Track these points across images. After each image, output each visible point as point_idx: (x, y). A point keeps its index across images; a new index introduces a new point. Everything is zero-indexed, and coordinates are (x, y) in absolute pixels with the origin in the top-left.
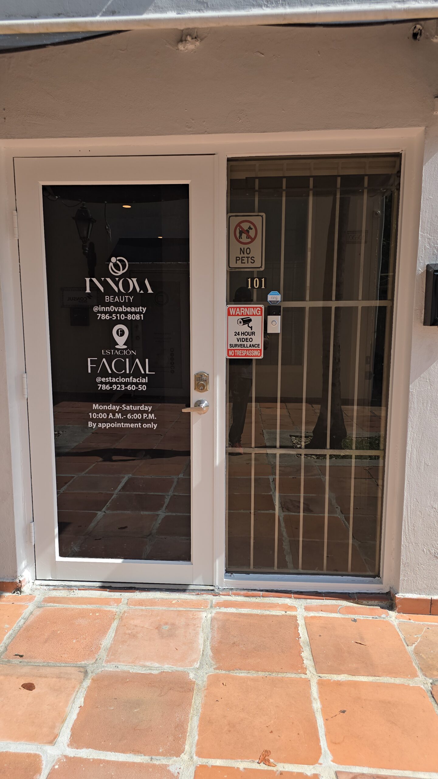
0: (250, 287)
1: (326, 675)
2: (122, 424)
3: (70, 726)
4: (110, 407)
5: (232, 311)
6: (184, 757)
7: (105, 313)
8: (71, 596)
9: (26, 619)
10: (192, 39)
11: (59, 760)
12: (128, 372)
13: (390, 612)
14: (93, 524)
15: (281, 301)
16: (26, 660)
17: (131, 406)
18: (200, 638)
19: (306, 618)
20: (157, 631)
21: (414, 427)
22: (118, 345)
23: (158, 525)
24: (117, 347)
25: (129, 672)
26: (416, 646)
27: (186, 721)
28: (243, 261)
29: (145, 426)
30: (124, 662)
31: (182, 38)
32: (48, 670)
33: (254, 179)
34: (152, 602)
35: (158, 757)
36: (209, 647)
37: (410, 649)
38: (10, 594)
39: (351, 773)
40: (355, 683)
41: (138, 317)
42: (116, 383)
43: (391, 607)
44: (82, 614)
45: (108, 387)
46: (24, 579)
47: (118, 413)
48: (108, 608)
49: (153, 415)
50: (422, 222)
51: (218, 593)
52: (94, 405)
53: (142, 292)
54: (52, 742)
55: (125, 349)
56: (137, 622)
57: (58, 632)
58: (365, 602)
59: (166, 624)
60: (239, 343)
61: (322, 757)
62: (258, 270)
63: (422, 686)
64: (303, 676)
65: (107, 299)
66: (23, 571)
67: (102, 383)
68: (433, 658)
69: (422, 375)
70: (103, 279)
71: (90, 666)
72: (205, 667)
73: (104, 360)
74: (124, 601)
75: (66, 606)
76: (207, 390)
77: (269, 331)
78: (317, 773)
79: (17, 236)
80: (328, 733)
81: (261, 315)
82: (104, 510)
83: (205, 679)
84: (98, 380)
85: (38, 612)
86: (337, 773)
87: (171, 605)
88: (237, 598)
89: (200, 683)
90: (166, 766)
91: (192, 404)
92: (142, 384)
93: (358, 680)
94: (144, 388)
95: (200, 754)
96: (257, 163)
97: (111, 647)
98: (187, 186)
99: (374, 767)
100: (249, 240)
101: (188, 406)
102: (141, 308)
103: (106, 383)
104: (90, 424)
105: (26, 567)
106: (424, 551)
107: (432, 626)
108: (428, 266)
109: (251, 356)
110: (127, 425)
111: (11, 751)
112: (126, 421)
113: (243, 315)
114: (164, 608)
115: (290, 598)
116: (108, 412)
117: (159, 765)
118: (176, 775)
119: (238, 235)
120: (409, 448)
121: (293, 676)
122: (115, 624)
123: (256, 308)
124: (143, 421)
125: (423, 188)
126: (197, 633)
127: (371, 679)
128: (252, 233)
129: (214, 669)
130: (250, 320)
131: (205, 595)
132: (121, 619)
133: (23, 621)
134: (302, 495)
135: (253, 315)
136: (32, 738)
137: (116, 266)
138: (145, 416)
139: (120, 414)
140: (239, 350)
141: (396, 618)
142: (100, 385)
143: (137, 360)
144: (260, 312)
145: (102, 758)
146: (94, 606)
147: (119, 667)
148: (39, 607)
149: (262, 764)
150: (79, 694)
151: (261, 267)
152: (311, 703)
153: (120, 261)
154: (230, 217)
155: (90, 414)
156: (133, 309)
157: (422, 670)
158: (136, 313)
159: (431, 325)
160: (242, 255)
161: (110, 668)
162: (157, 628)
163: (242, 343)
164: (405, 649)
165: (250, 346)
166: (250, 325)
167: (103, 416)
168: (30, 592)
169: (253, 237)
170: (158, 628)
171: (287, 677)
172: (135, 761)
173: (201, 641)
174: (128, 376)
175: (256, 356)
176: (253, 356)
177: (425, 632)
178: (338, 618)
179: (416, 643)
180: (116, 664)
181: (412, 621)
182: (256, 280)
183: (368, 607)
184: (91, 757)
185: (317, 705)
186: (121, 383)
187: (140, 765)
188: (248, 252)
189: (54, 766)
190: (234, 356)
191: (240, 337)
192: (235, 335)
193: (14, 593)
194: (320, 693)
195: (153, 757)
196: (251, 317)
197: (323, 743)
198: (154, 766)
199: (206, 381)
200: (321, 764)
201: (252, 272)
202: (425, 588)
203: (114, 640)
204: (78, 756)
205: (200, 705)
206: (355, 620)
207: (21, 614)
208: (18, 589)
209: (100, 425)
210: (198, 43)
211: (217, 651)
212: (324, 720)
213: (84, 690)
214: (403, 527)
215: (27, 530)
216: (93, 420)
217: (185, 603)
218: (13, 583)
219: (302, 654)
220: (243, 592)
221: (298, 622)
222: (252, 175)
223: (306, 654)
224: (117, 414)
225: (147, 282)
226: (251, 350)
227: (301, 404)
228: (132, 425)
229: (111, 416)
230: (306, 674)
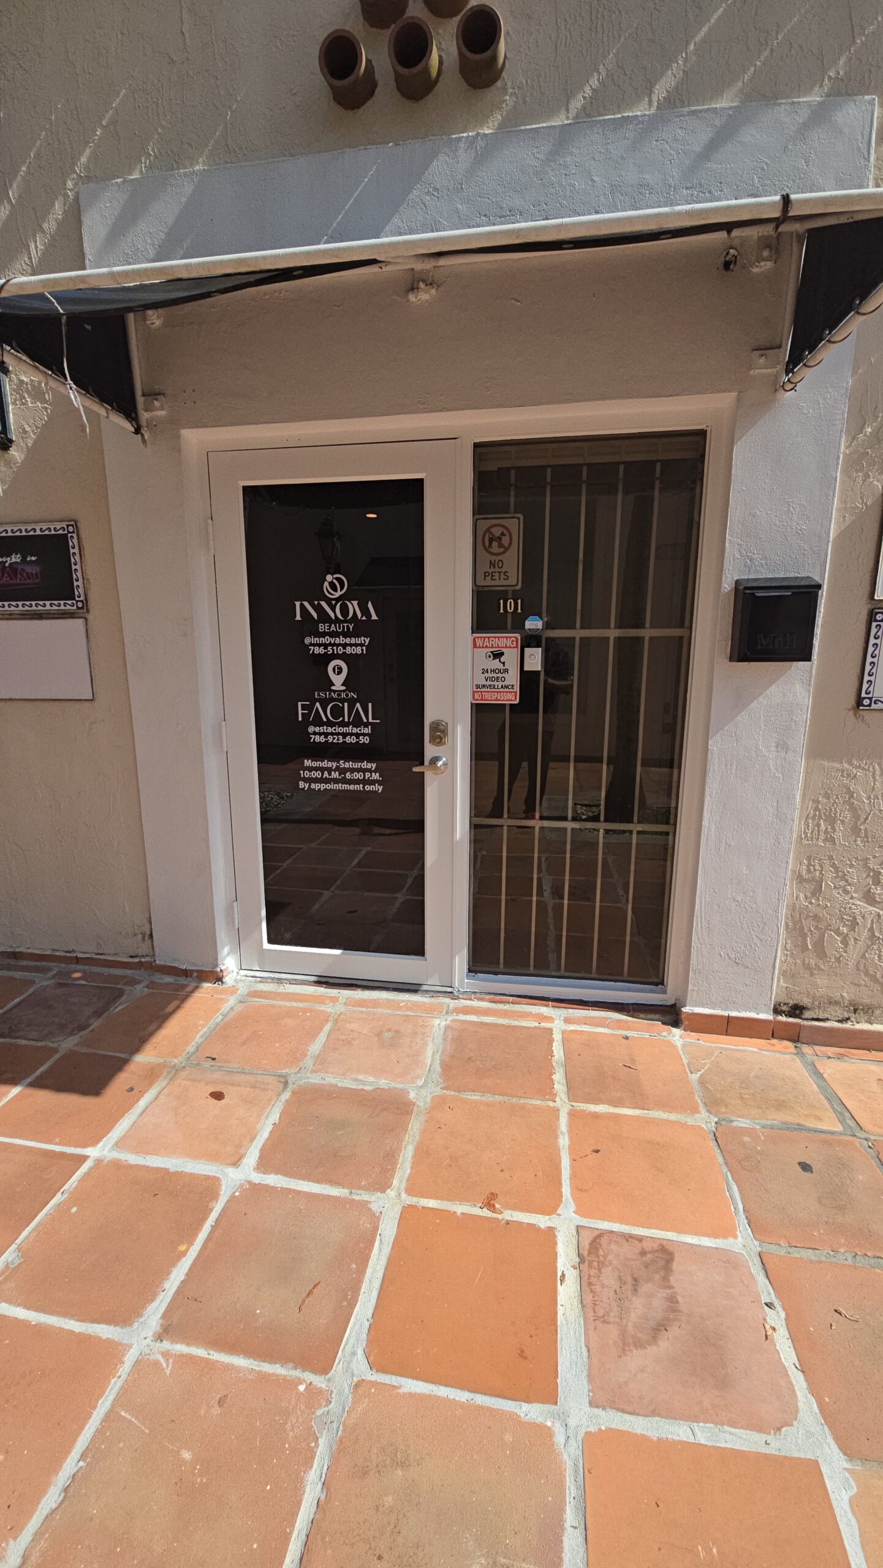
0: (502, 611)
1: (581, 1104)
2: (340, 785)
3: (260, 1145)
4: (326, 764)
5: (479, 642)
6: (391, 1193)
7: (319, 645)
8: (280, 991)
9: (225, 1016)
10: (426, 285)
11: (241, 1186)
12: (346, 720)
13: (675, 1030)
14: (317, 906)
15: (543, 629)
16: (218, 1064)
17: (351, 763)
18: (429, 1050)
19: (564, 1032)
20: (376, 1038)
21: (714, 796)
22: (334, 685)
23: (394, 910)
24: (333, 688)
25: (337, 1086)
26: (701, 1075)
27: (399, 1150)
28: (494, 578)
29: (368, 788)
30: (332, 1073)
31: (413, 285)
32: (243, 1078)
33: (508, 469)
34: (375, 1003)
35: (358, 1192)
36: (438, 1062)
37: (695, 1077)
38: (210, 985)
39: (596, 1229)
40: (617, 1117)
41: (359, 650)
42: (332, 734)
43: (676, 1023)
44: (291, 1013)
45: (322, 739)
46: (227, 968)
47: (335, 770)
48: (322, 1008)
49: (378, 774)
50: (731, 521)
51: (457, 996)
52: (306, 761)
53: (364, 618)
54: (236, 1164)
55: (344, 691)
56: (354, 1026)
57: (260, 1033)
58: (642, 1015)
59: (389, 1030)
60: (489, 683)
61: (562, 1206)
62: (513, 588)
63: (704, 1126)
64: (551, 1104)
65: (322, 627)
66: (224, 959)
67: (315, 733)
68: (722, 1091)
69: (725, 728)
70: (316, 602)
71: (293, 1075)
72: (431, 1085)
73: (318, 704)
74: (342, 1000)
75: (273, 1002)
76: (445, 743)
77: (526, 668)
78: (553, 1226)
79: (212, 551)
80: (574, 1176)
81: (517, 647)
82: (332, 889)
83: (428, 1101)
84: (311, 729)
85: (239, 1008)
86: (578, 1228)
87: (399, 1008)
88: (481, 1003)
89: (422, 1104)
90: (368, 1202)
91: (427, 762)
92: (364, 735)
93: (621, 1112)
94: (365, 740)
95: (410, 1191)
96: (513, 449)
97: (319, 1055)
98: (421, 481)
99: (627, 1224)
100: (502, 550)
101: (422, 763)
102: (363, 638)
103: (320, 734)
104: (301, 784)
105: (228, 954)
106: (721, 956)
107: (727, 1049)
108: (737, 582)
109: (504, 700)
110: (346, 787)
111: (187, 1171)
112: (345, 781)
113: (492, 647)
114: (389, 1011)
115: (548, 1006)
116: (322, 770)
117: (359, 1201)
118: (377, 1215)
119: (487, 544)
120: (705, 823)
121: (538, 1102)
122: (327, 1027)
123: (510, 637)
124: (365, 782)
125: (733, 476)
126: (425, 1044)
127: (637, 1112)
128: (505, 541)
129: (441, 1088)
130: (502, 654)
131: (441, 998)
132: (336, 1021)
133: (220, 1017)
134: (567, 877)
135: (506, 647)
136: (214, 1157)
137: (332, 586)
138: (368, 775)
139: (337, 773)
140: (488, 692)
141: (680, 1037)
142: (313, 736)
143: (358, 705)
144: (515, 643)
145: (292, 1187)
146: (306, 1004)
147: (326, 1079)
148: (241, 1002)
149: (485, 1210)
150: (274, 1108)
151: (517, 585)
152: (556, 1137)
153: (338, 579)
154: (477, 520)
155: (302, 772)
156: (353, 641)
157: (705, 1104)
158: (356, 645)
159: (738, 661)
160: (492, 570)
161: (315, 1079)
162: (377, 1035)
163: (491, 683)
164: (687, 1077)
165: (502, 687)
166: (502, 659)
167: (317, 774)
168: (233, 984)
169: (506, 545)
170: (379, 1035)
171: (531, 1104)
172: (331, 1194)
173: (429, 1054)
174: (347, 725)
175: (509, 700)
176: (507, 700)
177: (717, 1056)
178: (605, 1034)
179: (703, 1071)
180: (322, 1075)
181: (701, 1042)
182: (511, 602)
183: (645, 1021)
184: (279, 1185)
185: (564, 1141)
186: (338, 734)
187: (337, 1199)
188: (500, 565)
189: (234, 1193)
190: (482, 700)
191: (489, 675)
192: (483, 673)
193: (215, 983)
194: (571, 1126)
195: (353, 1191)
196: (503, 650)
197: (566, 1189)
198: (353, 1201)
199: (444, 732)
200: (559, 1215)
201: (507, 591)
202: (721, 1002)
203: (324, 1046)
204: (264, 1183)
205: (418, 1131)
206: (627, 1038)
207: (220, 1009)
208: (219, 979)
209: (313, 786)
210: (433, 291)
211: (447, 1068)
212: (570, 1160)
213: (281, 1104)
214: (694, 926)
215: (230, 910)
216: (305, 780)
217: (415, 1006)
218: (213, 972)
219: (554, 1077)
220: (488, 997)
221: (553, 1036)
222: (507, 464)
223: (559, 1077)
224: (333, 773)
225: (370, 605)
226: (503, 692)
227: (566, 764)
228: (352, 787)
229: (326, 774)
230: (555, 1102)
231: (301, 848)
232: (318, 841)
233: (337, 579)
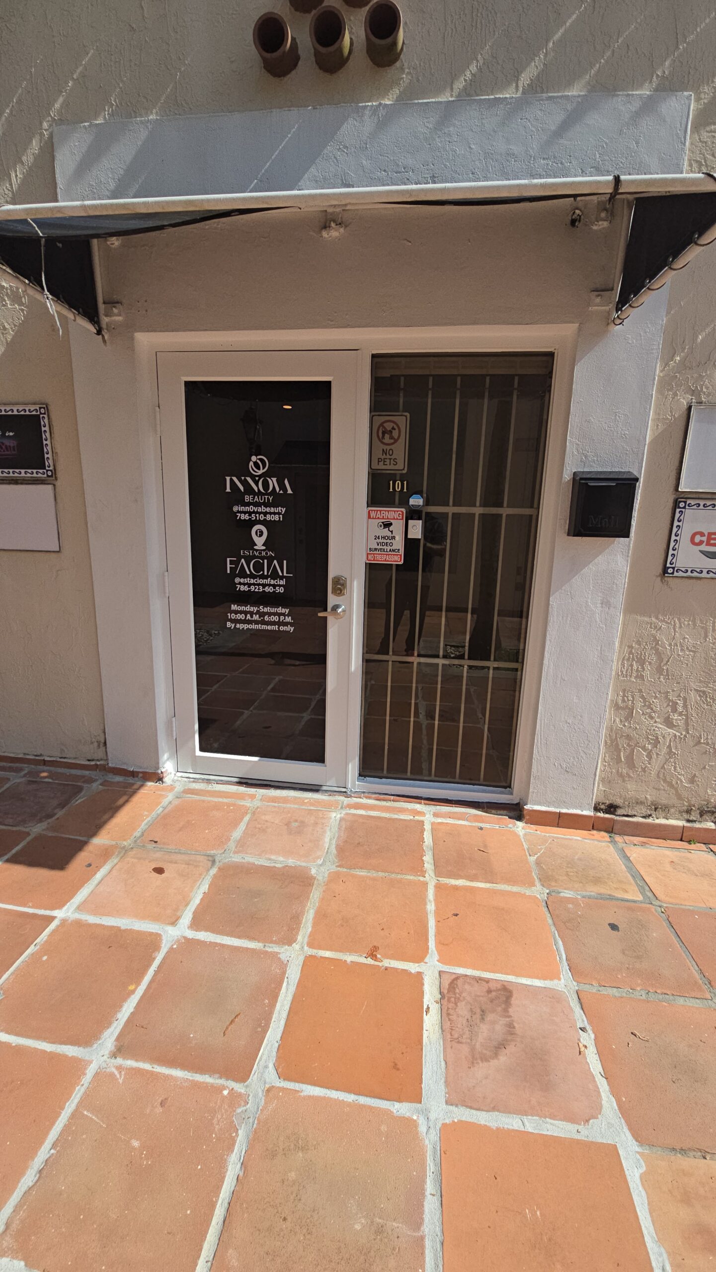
0: (391, 490)
1: (445, 879)
2: (260, 625)
3: (193, 909)
4: (248, 608)
5: (373, 514)
6: (296, 946)
7: (245, 513)
8: (209, 789)
9: (165, 808)
10: (336, 225)
11: (178, 941)
12: (266, 573)
13: (519, 823)
14: (239, 722)
15: (423, 506)
16: (159, 846)
17: (269, 608)
18: (327, 835)
19: (433, 824)
20: (286, 827)
21: (553, 641)
22: (256, 545)
23: (301, 726)
25: (254, 864)
26: (538, 857)
27: (303, 913)
28: (385, 463)
29: (282, 628)
30: (251, 854)
31: (326, 223)
32: (179, 857)
33: (398, 377)
34: (285, 800)
35: (270, 945)
36: (334, 846)
37: (532, 859)
38: (153, 784)
39: (454, 973)
40: (472, 888)
41: (276, 518)
42: (254, 584)
43: (519, 818)
44: (217, 807)
45: (246, 588)
46: (167, 770)
47: (256, 614)
48: (242, 803)
49: (290, 617)
50: (573, 425)
51: (350, 795)
52: (232, 605)
53: (281, 492)
54: (174, 923)
55: (264, 550)
56: (267, 817)
57: (193, 822)
58: (493, 811)
59: (296, 821)
60: (379, 547)
61: (428, 956)
62: (400, 472)
63: (538, 896)
64: (422, 879)
66: (164, 763)
67: (240, 584)
68: (553, 869)
69: (563, 588)
70: (243, 478)
71: (219, 855)
72: (328, 863)
73: (243, 560)
74: (258, 797)
75: (202, 798)
76: (344, 594)
77: (409, 537)
78: (421, 971)
79: (159, 433)
80: (438, 933)
81: (402, 519)
82: (251, 709)
83: (326, 875)
84: (237, 580)
85: (177, 802)
86: (440, 972)
87: (303, 803)
88: (368, 800)
89: (320, 878)
90: (278, 953)
91: (329, 609)
92: (280, 586)
93: (476, 886)
94: (282, 590)
95: (311, 945)
96: (403, 360)
97: (240, 839)
98: (329, 383)
99: (478, 970)
100: (392, 441)
101: (326, 610)
102: (280, 508)
103: (244, 584)
104: (229, 624)
105: (168, 759)
106: (555, 765)
107: (558, 838)
108: (575, 473)
109: (391, 561)
110: (264, 627)
111: (135, 929)
112: (263, 622)
113: (383, 518)
114: (296, 806)
115: (421, 803)
116: (246, 613)
117: (271, 952)
118: (285, 963)
119: (381, 436)
120: (546, 662)
121: (412, 877)
122: (247, 818)
123: (397, 511)
124: (279, 623)
125: (573, 390)
126: (325, 832)
127: (488, 885)
128: (395, 434)
129: (336, 866)
130: (391, 524)
131: (337, 796)
132: (254, 813)
133: (161, 809)
134: (438, 703)
135: (394, 519)
136: (156, 918)
137: (256, 465)
138: (282, 618)
139: (258, 616)
140: (379, 554)
141: (522, 828)
142: (239, 586)
143: (275, 562)
144: (401, 516)
145: (219, 942)
146: (230, 800)
147: (246, 858)
148: (177, 797)
149: (369, 959)
150: (204, 881)
151: (404, 469)
152: (425, 904)
154: (373, 416)
155: (229, 614)
156: (272, 510)
157: (540, 880)
158: (275, 513)
159: (574, 536)
160: (385, 456)
161: (237, 859)
162: (286, 825)
163: (382, 547)
164: (527, 859)
165: (390, 551)
166: (391, 528)
167: (241, 617)
168: (172, 783)
169: (396, 438)
170: (288, 824)
171: (406, 879)
172: (249, 947)
173: (327, 840)
174: (266, 577)
175: (396, 561)
176: (393, 561)
177: (550, 843)
178: (465, 825)
179: (539, 854)
180: (243, 855)
181: (538, 832)
182: (398, 483)
183: (496, 816)
184: (208, 940)
185: (431, 907)
186: (259, 585)
187: (253, 951)
188: (391, 453)
189: (173, 945)
190: (374, 560)
191: (380, 541)
192: (375, 539)
193: (156, 782)
194: (436, 896)
195: (267, 944)
196: (392, 521)
197: (432, 943)
198: (267, 952)
199: (344, 585)
200: (426, 963)
201: (395, 474)
202: (554, 802)
203: (244, 833)
204: (196, 938)
205: (317, 899)
206: (481, 829)
207: (160, 803)
208: (160, 779)
209: (238, 626)
210: (342, 230)
211: (341, 850)
212: (435, 921)
213: (209, 877)
214: (536, 741)
215: (169, 723)
216: (232, 621)
217: (317, 802)
218: (155, 774)
219: (424, 858)
220: (374, 796)
221: (425, 827)
222: (398, 373)
223: (428, 859)
224: (254, 615)
225: (286, 482)
226: (391, 555)
227: (440, 613)
228: (269, 628)
229: (249, 617)
230: (425, 877)
231: (226, 676)
232: (241, 670)
233: (260, 459)
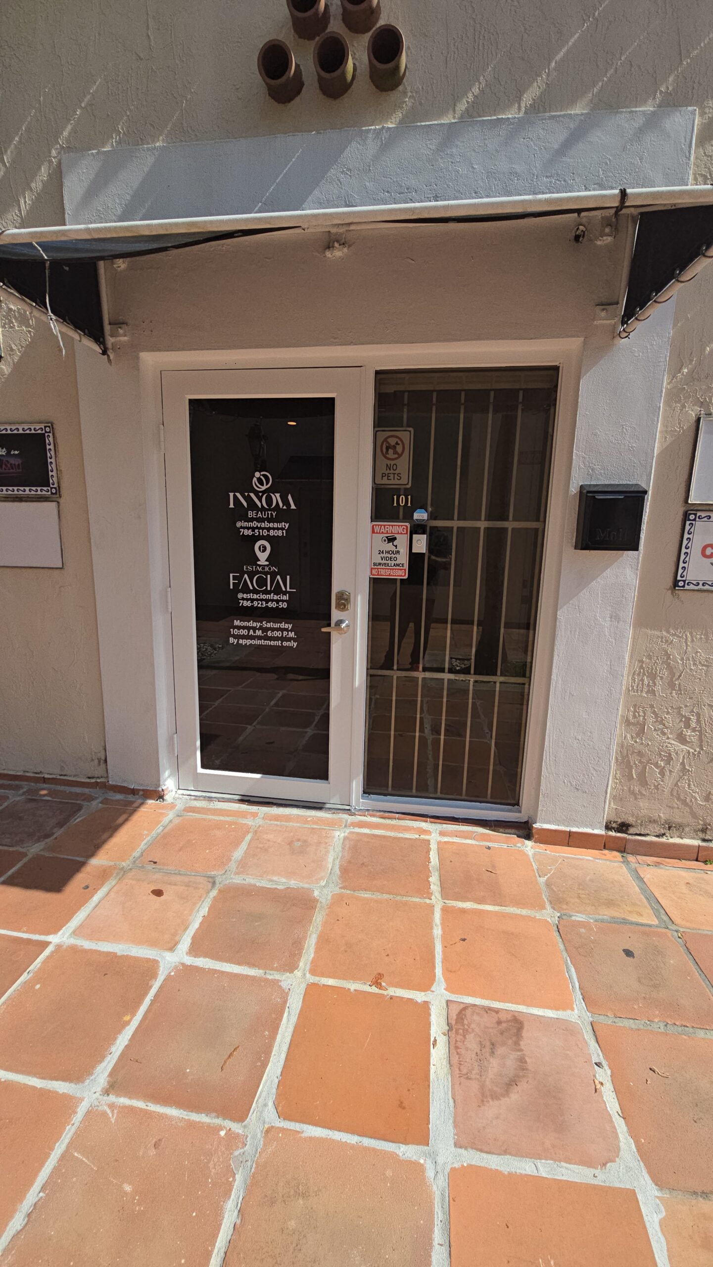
0: (395, 505)
1: (451, 902)
2: (263, 641)
3: (192, 933)
4: (251, 624)
5: (377, 529)
6: (298, 973)
7: (248, 528)
8: (210, 807)
9: (165, 827)
10: (340, 245)
11: (176, 967)
12: (269, 589)
13: (527, 842)
14: (241, 738)
15: (427, 520)
16: (159, 867)
17: (271, 623)
18: (330, 856)
19: (439, 843)
20: (288, 847)
22: (259, 561)
23: (304, 742)
24: (258, 563)
25: (255, 885)
26: (548, 878)
27: (305, 938)
28: (389, 478)
29: (285, 644)
30: (252, 875)
31: (329, 243)
32: (179, 878)
33: (402, 392)
34: (288, 818)
35: (271, 972)
36: (338, 866)
37: (542, 880)
38: (153, 801)
39: (462, 1003)
40: (480, 912)
41: (280, 533)
42: (257, 600)
43: (528, 837)
44: (218, 826)
45: (249, 604)
46: (168, 788)
47: (259, 629)
48: (244, 821)
49: (293, 633)
50: (577, 439)
51: (354, 813)
52: (235, 621)
53: (285, 507)
54: (172, 949)
55: (267, 566)
56: (270, 837)
57: (194, 841)
58: (501, 830)
59: (299, 840)
60: (384, 562)
61: (435, 984)
62: (404, 487)
63: (549, 920)
64: (428, 901)
65: (251, 514)
66: (165, 780)
67: (243, 599)
68: (564, 891)
69: (571, 602)
70: (246, 494)
71: (219, 877)
72: (332, 885)
73: (246, 576)
74: (261, 815)
75: (204, 816)
76: (347, 609)
77: (414, 551)
78: (428, 1000)
79: (163, 451)
80: (445, 960)
81: (407, 533)
82: (254, 724)
83: (329, 897)
84: (240, 596)
85: (177, 821)
86: (448, 1002)
88: (373, 819)
89: (323, 900)
90: (279, 981)
91: (333, 624)
92: (283, 601)
93: (484, 908)
94: (285, 605)
95: (313, 972)
96: (407, 376)
97: (241, 860)
98: (333, 399)
99: (487, 999)
100: (396, 456)
101: (329, 625)
102: (283, 524)
103: (247, 600)
104: (231, 640)
105: (169, 777)
106: (564, 783)
107: (568, 858)
108: (581, 487)
109: (395, 576)
110: (268, 642)
111: (132, 955)
112: (267, 638)
113: (387, 533)
114: (298, 825)
115: (426, 821)
116: (248, 628)
117: (272, 979)
119: (384, 450)
120: (554, 677)
121: (417, 900)
122: (248, 837)
123: (402, 526)
124: (283, 639)
125: (579, 404)
126: (327, 852)
127: (497, 908)
128: (399, 449)
129: (340, 888)
130: (395, 539)
131: (341, 814)
132: (256, 832)
133: (161, 828)
134: (444, 718)
135: (398, 533)
136: (153, 943)
137: (260, 481)
138: (285, 633)
139: (260, 631)
140: (383, 569)
141: (532, 848)
142: (242, 601)
143: (278, 577)
144: (405, 530)
145: (218, 968)
146: (232, 818)
147: (247, 879)
148: (178, 816)
149: (373, 987)
150: (204, 903)
151: (408, 484)
152: (432, 928)
154: (377, 431)
155: (232, 630)
156: (276, 525)
157: (551, 902)
158: (278, 529)
159: (582, 549)
160: (388, 471)
161: (238, 880)
162: (289, 844)
163: (386, 562)
164: (537, 880)
165: (394, 565)
166: (395, 543)
167: (244, 632)
168: (172, 801)
169: (400, 453)
170: (290, 844)
171: (412, 901)
172: (248, 974)
173: (330, 860)
174: (269, 593)
175: (400, 576)
176: (398, 576)
177: (560, 864)
178: (472, 845)
179: (549, 875)
180: (244, 877)
181: (548, 852)
182: (402, 498)
183: (504, 835)
184: (207, 967)
185: (437, 931)
186: (262, 600)
187: (253, 978)
188: (395, 468)
189: (170, 973)
190: (378, 575)
191: (384, 555)
192: (379, 554)
193: (157, 800)
194: (443, 920)
195: (267, 971)
196: (396, 535)
197: (439, 971)
198: (267, 980)
199: (348, 600)
200: (433, 991)
201: (399, 489)
202: (564, 820)
203: (245, 852)
204: (195, 965)
205: (321, 923)
206: (489, 848)
207: (161, 821)
208: (161, 797)
209: (241, 641)
210: (345, 250)
211: (345, 871)
212: (442, 947)
213: (210, 899)
214: (544, 758)
215: (171, 740)
216: (235, 636)
217: (320, 821)
218: (156, 792)
219: (430, 879)
220: (378, 814)
221: (430, 846)
222: (402, 388)
223: (434, 879)
224: (257, 631)
225: (290, 497)
226: (396, 569)
227: (445, 625)
228: (272, 643)
229: (251, 632)
230: (431, 899)
231: (229, 690)
232: (244, 685)
233: (264, 475)
